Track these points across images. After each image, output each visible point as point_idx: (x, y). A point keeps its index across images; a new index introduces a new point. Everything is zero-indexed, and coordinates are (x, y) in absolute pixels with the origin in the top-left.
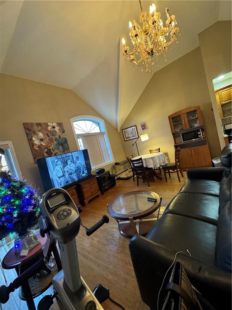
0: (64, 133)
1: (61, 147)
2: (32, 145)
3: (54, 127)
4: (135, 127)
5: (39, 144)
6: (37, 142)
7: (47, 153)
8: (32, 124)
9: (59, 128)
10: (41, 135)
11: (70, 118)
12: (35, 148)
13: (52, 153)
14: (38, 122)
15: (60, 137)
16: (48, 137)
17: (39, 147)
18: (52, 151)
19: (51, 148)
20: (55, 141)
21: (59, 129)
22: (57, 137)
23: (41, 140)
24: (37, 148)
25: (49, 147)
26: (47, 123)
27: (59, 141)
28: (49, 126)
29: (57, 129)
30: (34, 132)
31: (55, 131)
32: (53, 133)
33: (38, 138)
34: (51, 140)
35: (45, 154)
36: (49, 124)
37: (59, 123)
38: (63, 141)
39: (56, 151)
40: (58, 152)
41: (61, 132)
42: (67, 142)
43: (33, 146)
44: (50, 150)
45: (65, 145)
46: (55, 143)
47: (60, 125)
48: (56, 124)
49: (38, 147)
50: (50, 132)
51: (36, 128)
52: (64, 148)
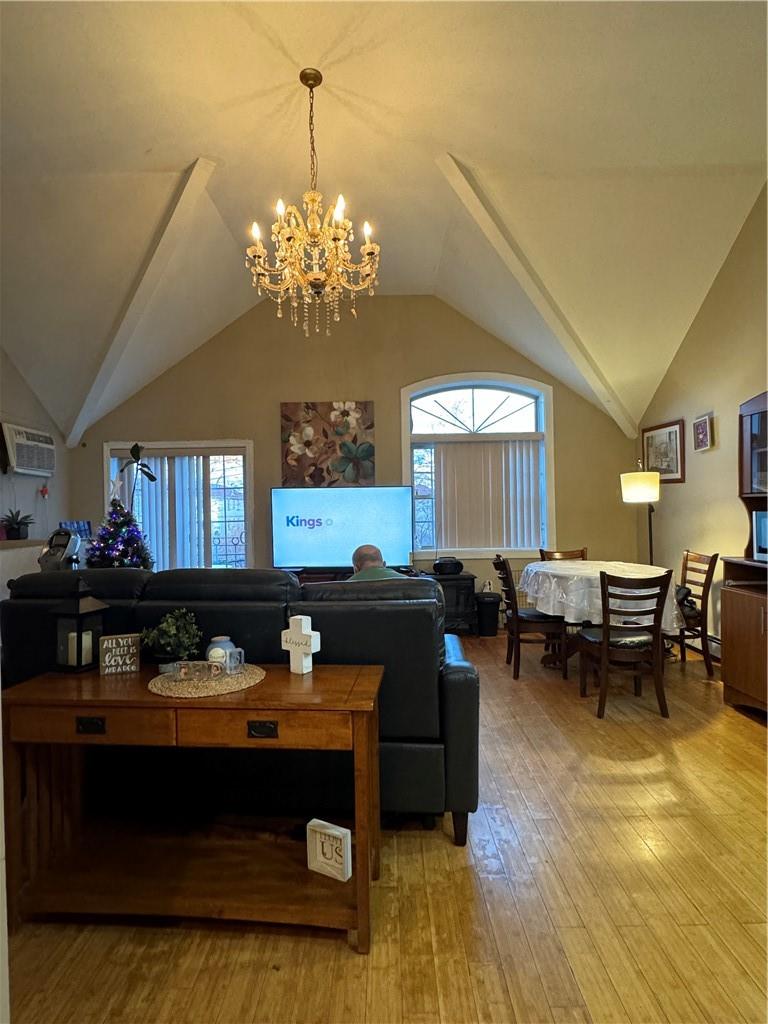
0: (368, 431)
1: (350, 468)
2: (286, 453)
3: (345, 413)
4: (677, 428)
5: (300, 453)
6: (296, 448)
7: (311, 476)
8: (297, 405)
9: (358, 416)
10: (309, 431)
11: (404, 386)
12: (289, 461)
13: (323, 479)
14: (309, 401)
15: (355, 440)
16: (324, 440)
17: (299, 459)
18: (325, 474)
19: (324, 467)
20: (341, 448)
21: (357, 420)
22: (348, 439)
23: (308, 444)
24: (294, 463)
25: (321, 463)
26: (331, 403)
27: (350, 451)
28: (335, 410)
29: (353, 419)
30: (297, 425)
31: (347, 425)
32: (341, 428)
33: (301, 438)
34: (331, 446)
35: (307, 479)
36: (335, 405)
37: (361, 403)
38: (363, 451)
39: (336, 476)
40: (341, 478)
41: (363, 427)
42: (374, 455)
43: (286, 456)
44: (322, 470)
45: (367, 463)
46: (339, 454)
47: (364, 407)
48: (353, 406)
49: (296, 460)
50: (333, 425)
51: (302, 414)
52: (358, 470)
